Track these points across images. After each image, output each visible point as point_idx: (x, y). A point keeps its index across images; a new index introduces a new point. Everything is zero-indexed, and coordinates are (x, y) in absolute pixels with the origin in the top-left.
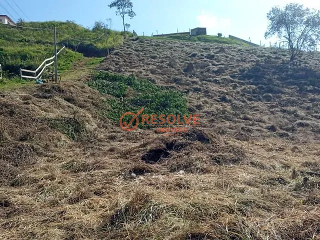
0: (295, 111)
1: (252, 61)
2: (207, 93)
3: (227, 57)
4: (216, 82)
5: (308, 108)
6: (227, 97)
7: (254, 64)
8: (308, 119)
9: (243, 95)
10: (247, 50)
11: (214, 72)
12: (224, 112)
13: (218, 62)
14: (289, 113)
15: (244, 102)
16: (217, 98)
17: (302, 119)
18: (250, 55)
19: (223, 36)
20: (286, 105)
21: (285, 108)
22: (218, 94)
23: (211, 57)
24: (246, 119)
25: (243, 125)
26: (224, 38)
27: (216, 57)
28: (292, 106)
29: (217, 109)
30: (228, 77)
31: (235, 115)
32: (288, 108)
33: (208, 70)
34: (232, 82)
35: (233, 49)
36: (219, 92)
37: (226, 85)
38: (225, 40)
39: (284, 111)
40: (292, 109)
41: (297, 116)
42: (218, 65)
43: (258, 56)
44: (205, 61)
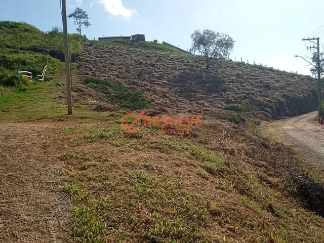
0: (204, 103)
1: (180, 69)
2: (154, 92)
3: (164, 65)
4: (159, 84)
5: (211, 102)
6: (167, 95)
7: (182, 72)
8: (209, 108)
9: (175, 94)
10: (177, 59)
11: (156, 77)
12: (166, 103)
13: (158, 69)
14: (200, 104)
15: (176, 97)
16: (161, 95)
17: (206, 107)
18: (179, 64)
19: (158, 43)
20: (199, 100)
21: (198, 101)
22: (161, 93)
23: (153, 65)
24: (177, 107)
25: (176, 110)
26: (159, 44)
27: (156, 66)
28: (203, 100)
29: (163, 102)
30: (165, 81)
31: (172, 105)
32: (200, 102)
33: (153, 76)
34: (169, 84)
35: (167, 58)
36: (162, 91)
37: (165, 87)
38: (160, 46)
39: (197, 103)
40: (202, 102)
41: (204, 106)
42: (158, 72)
43: (185, 65)
44: (150, 68)
